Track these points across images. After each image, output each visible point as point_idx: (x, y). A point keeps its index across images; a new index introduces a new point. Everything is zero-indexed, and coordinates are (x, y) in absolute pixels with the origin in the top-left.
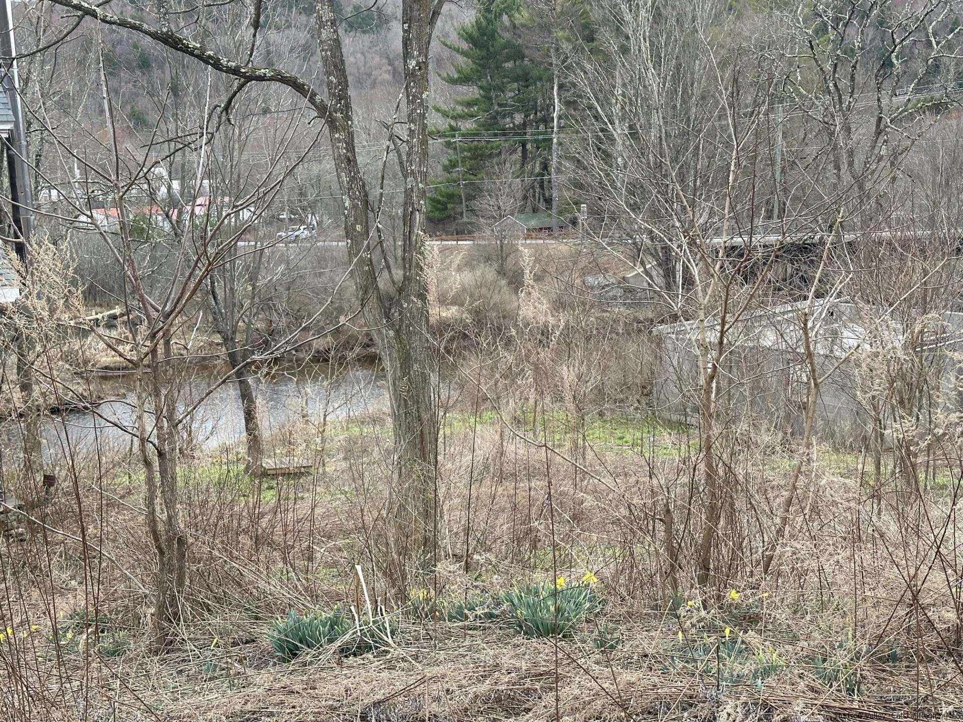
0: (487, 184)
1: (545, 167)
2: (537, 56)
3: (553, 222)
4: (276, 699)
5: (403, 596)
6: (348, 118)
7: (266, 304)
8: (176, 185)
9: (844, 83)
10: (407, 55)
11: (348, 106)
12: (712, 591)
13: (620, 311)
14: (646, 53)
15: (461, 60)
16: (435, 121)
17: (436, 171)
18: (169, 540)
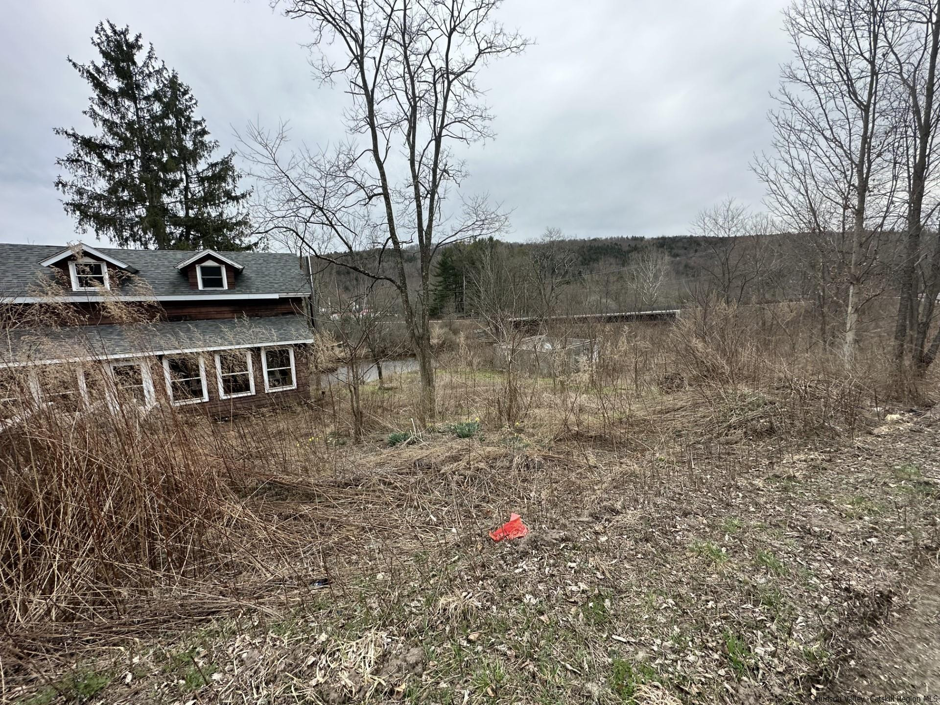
0: (445, 305)
1: (462, 300)
2: (459, 269)
3: (464, 315)
4: (389, 458)
5: (425, 426)
6: (406, 289)
7: (384, 340)
8: (357, 307)
9: (543, 276)
10: (422, 271)
11: (406, 286)
12: (511, 422)
13: (484, 340)
14: (489, 268)
15: (437, 270)
16: (431, 287)
17: (431, 301)
18: (358, 413)
